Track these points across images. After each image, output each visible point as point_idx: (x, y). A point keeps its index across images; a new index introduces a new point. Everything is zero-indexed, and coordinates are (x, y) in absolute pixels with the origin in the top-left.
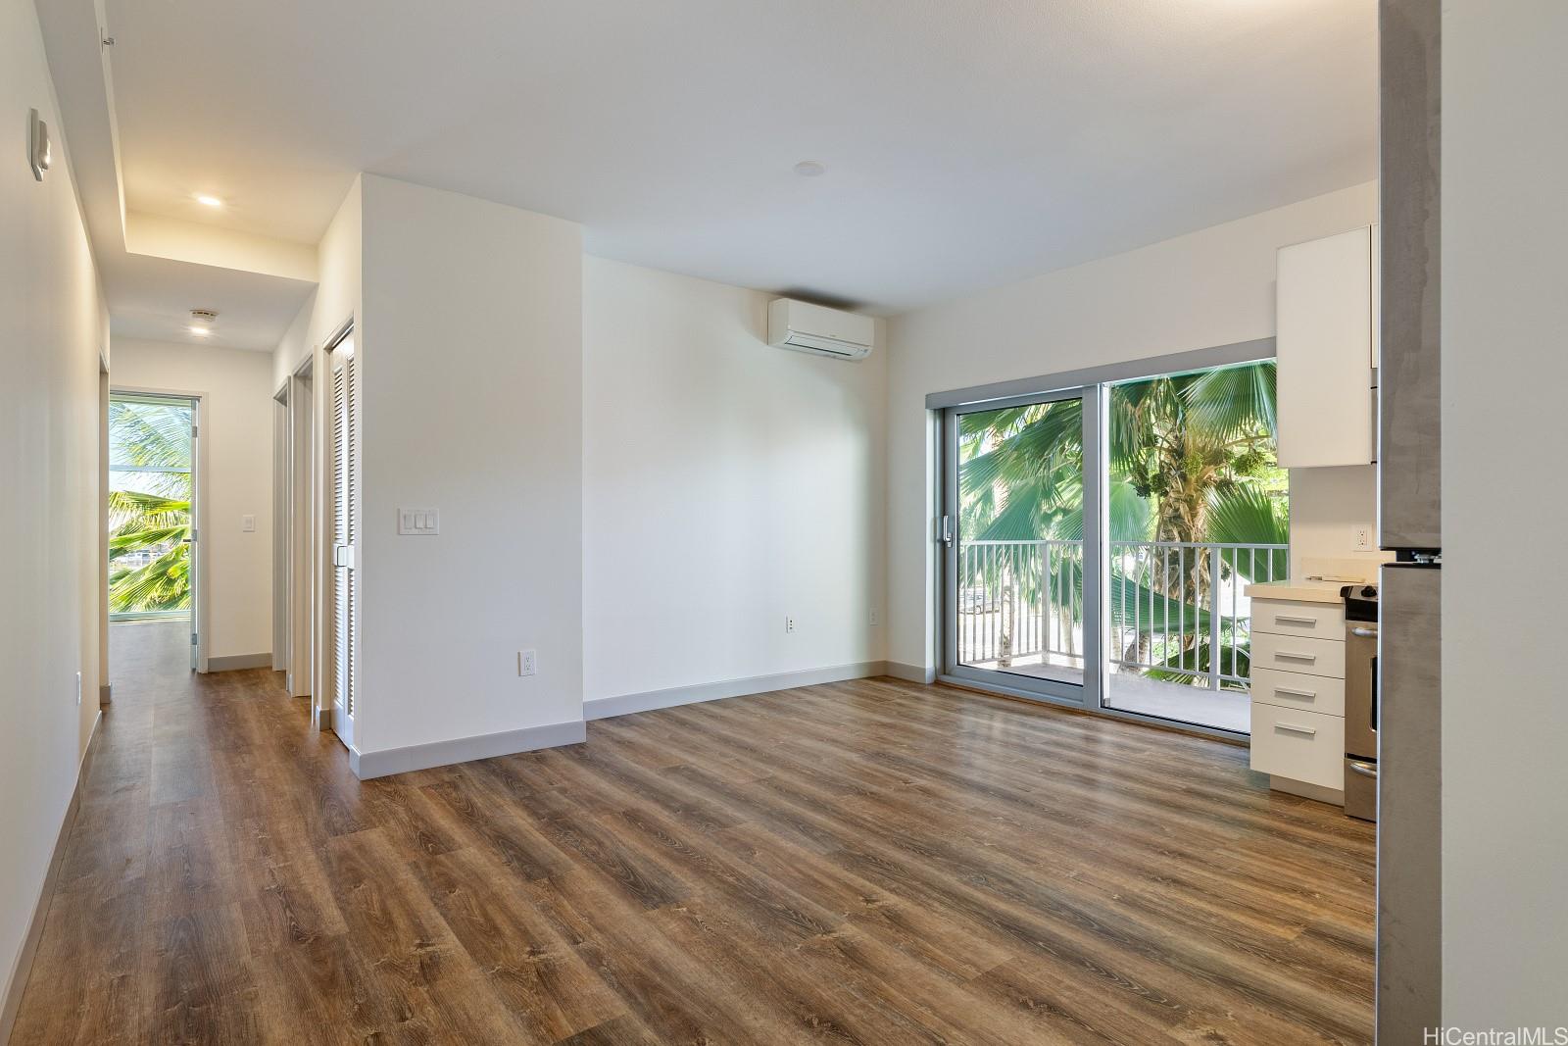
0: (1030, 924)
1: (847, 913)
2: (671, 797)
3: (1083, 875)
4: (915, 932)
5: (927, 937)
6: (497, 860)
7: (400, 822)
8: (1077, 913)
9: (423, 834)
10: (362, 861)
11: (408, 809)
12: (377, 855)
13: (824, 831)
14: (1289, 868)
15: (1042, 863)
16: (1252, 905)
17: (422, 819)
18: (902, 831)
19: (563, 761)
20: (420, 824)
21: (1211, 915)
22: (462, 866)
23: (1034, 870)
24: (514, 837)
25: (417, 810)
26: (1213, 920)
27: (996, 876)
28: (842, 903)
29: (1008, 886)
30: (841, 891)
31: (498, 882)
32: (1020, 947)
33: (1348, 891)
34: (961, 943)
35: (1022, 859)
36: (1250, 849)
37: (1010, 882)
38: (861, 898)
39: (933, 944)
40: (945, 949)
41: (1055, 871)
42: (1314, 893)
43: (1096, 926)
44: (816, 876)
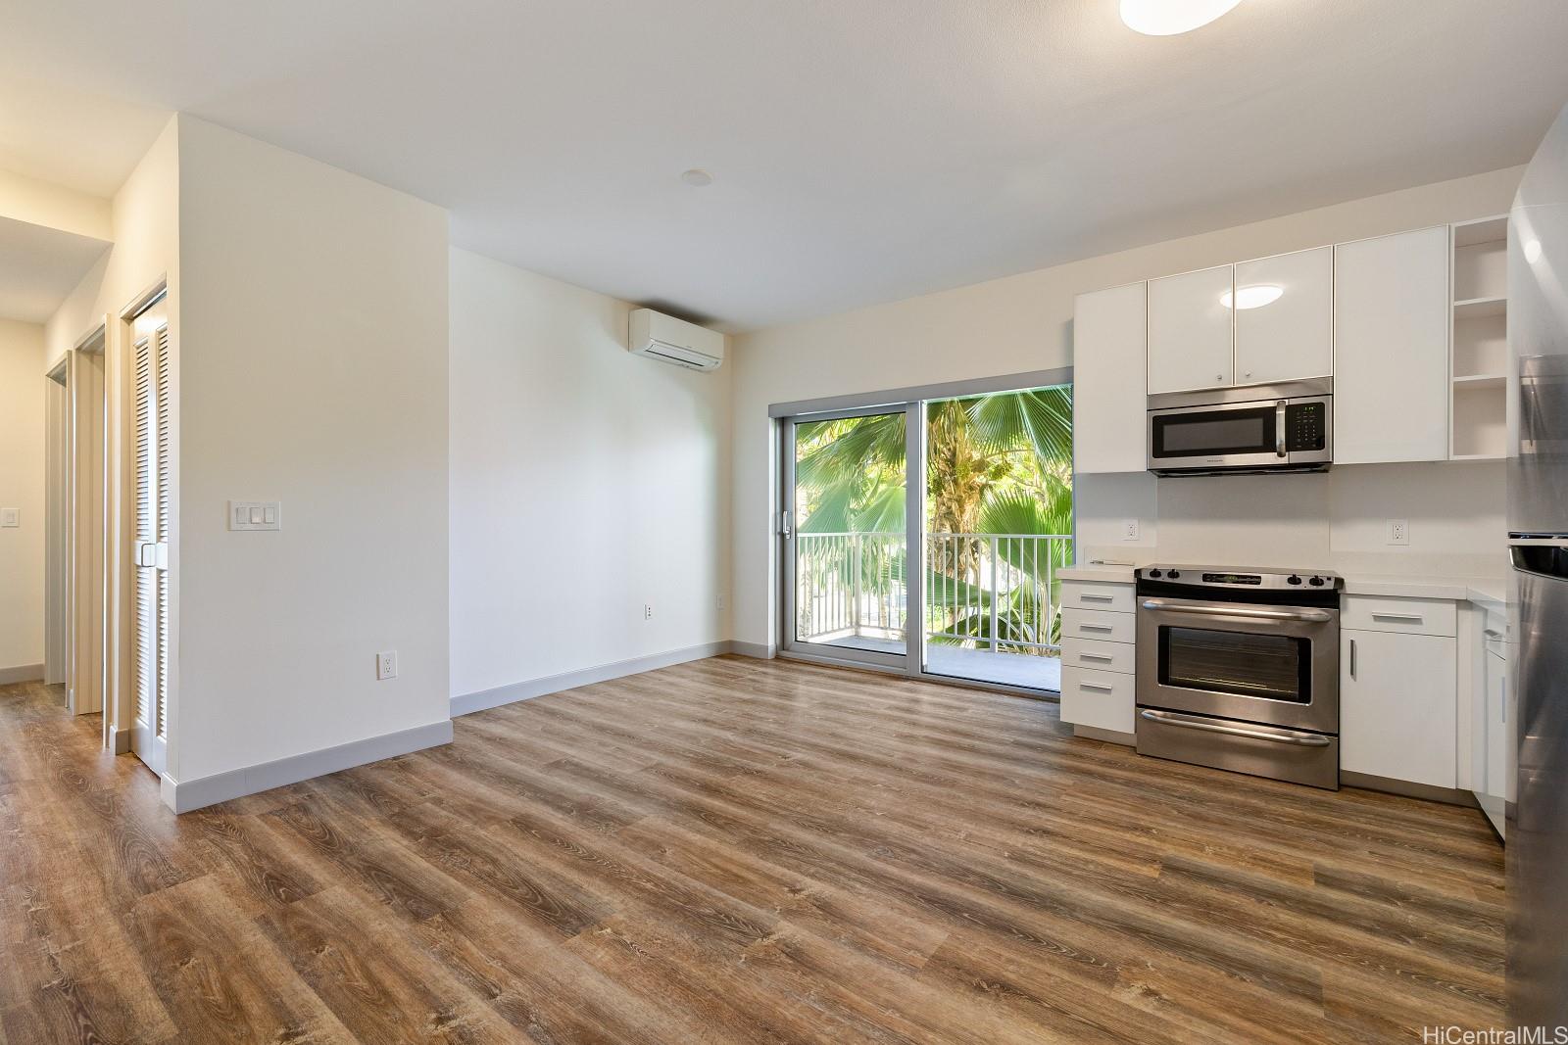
0: (949, 895)
1: (779, 908)
2: (560, 796)
3: (970, 835)
4: (852, 921)
5: (862, 925)
6: (372, 899)
7: (237, 863)
8: (983, 876)
9: (270, 876)
10: (189, 924)
11: (246, 845)
12: (209, 913)
13: (726, 818)
14: (1122, 808)
15: (933, 828)
16: (1114, 847)
17: (268, 857)
18: (799, 808)
19: (431, 767)
20: (264, 863)
21: (1087, 862)
22: (328, 913)
23: (928, 835)
24: (389, 866)
25: (259, 845)
26: (1091, 867)
27: (901, 847)
28: (769, 897)
29: (913, 856)
30: (764, 884)
31: (380, 928)
32: (950, 922)
33: (1173, 824)
34: (896, 926)
35: (913, 825)
36: (1085, 792)
37: (913, 851)
38: (786, 889)
39: (872, 932)
40: (884, 934)
41: (947, 835)
42: (1151, 829)
43: (1004, 889)
44: (735, 869)
